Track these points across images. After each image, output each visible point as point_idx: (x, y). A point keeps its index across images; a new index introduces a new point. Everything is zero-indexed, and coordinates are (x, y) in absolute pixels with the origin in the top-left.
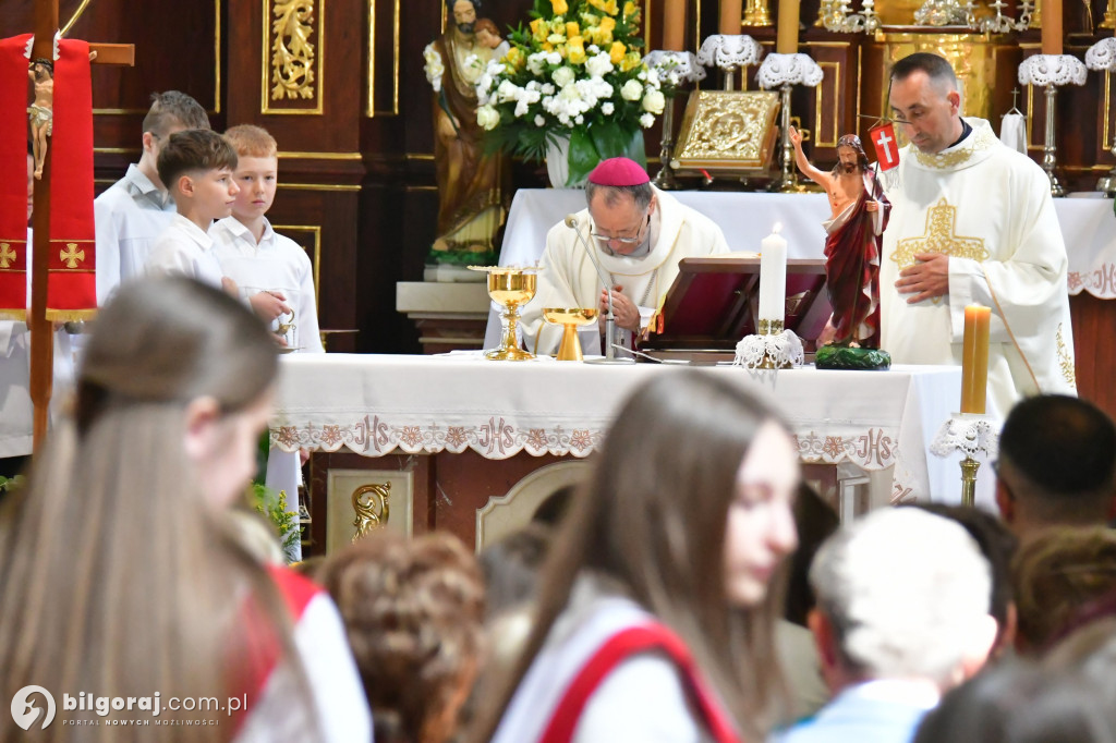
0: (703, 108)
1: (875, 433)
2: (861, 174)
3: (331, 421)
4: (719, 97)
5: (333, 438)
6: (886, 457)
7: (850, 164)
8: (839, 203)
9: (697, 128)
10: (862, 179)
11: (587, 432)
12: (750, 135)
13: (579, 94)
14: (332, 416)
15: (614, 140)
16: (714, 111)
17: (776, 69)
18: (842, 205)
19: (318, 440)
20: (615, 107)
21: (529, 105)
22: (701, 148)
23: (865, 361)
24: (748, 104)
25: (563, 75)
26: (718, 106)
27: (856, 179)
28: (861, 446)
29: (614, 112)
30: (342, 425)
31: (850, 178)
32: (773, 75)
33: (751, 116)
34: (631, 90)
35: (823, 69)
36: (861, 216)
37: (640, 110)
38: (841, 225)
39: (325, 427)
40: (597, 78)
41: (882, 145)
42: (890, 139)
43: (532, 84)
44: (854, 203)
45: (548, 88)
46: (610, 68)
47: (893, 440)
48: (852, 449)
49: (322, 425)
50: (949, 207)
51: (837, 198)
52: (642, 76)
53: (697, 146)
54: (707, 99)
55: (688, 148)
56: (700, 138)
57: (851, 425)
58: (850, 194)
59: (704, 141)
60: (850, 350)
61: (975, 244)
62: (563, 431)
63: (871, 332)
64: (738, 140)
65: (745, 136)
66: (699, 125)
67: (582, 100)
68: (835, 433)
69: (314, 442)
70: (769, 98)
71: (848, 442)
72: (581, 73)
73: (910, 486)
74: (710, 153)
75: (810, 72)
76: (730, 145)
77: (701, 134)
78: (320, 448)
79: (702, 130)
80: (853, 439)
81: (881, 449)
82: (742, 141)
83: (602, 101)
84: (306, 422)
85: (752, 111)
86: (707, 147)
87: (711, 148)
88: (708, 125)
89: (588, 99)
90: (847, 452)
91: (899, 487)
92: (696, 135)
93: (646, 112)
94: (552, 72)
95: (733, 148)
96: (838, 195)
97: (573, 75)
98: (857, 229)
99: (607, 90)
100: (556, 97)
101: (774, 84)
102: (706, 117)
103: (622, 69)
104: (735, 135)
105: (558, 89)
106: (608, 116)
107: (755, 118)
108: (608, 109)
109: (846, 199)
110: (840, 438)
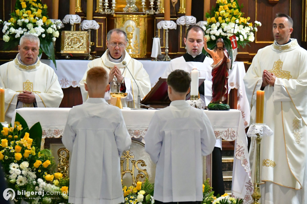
0: (67, 36)
1: (230, 129)
2: (223, 51)
3: (57, 128)
4: (71, 33)
5: (57, 134)
6: (234, 137)
7: (221, 47)
8: (217, 59)
9: (66, 42)
10: (223, 52)
11: (139, 131)
12: (83, 44)
13: (36, 31)
14: (57, 127)
15: (45, 45)
16: (70, 37)
17: (87, 24)
18: (218, 60)
19: (53, 134)
20: (46, 35)
21: (20, 34)
22: (69, 47)
23: (225, 108)
24: (80, 35)
25: (30, 26)
26: (71, 35)
27: (222, 52)
28: (225, 133)
29: (45, 37)
30: (60, 129)
31: (220, 52)
32: (86, 26)
33: (81, 38)
34: (50, 30)
35: (99, 24)
36: (224, 64)
37: (52, 36)
38: (218, 66)
39: (55, 130)
40: (40, 27)
41: (233, 41)
42: (235, 40)
43: (20, 28)
44: (222, 59)
45: (25, 30)
46: (43, 24)
47: (235, 131)
48: (223, 135)
49: (54, 130)
50: (281, 62)
51: (216, 58)
52: (52, 26)
53: (68, 47)
54: (67, 33)
55: (65, 47)
56: (68, 45)
57: (222, 127)
58: (220, 56)
59: (69, 45)
60: (220, 104)
61: (287, 73)
62: (131, 130)
63: (225, 99)
64: (79, 45)
65: (81, 44)
66: (67, 40)
67: (36, 33)
68: (217, 130)
69: (51, 135)
70: (85, 33)
71: (221, 133)
72: (35, 26)
73: (242, 146)
74: (72, 49)
75: (96, 25)
76: (78, 46)
77: (68, 43)
78: (53, 137)
79: (68, 42)
80: (223, 131)
81: (232, 134)
82: (81, 45)
83: (42, 33)
84: (49, 129)
85: (81, 37)
86: (71, 47)
87: (72, 47)
88: (69, 41)
89: (38, 33)
90: (221, 135)
91: (239, 146)
92: (67, 43)
93: (54, 37)
94: (27, 25)
95: (79, 47)
96: (217, 57)
97: (33, 26)
98: (223, 67)
99: (43, 30)
100: (28, 32)
101: (87, 29)
102: (68, 38)
103: (46, 24)
104: (78, 43)
105: (28, 30)
106: (43, 38)
107: (83, 39)
108: (44, 36)
109: (219, 58)
110: (219, 131)
